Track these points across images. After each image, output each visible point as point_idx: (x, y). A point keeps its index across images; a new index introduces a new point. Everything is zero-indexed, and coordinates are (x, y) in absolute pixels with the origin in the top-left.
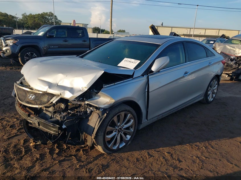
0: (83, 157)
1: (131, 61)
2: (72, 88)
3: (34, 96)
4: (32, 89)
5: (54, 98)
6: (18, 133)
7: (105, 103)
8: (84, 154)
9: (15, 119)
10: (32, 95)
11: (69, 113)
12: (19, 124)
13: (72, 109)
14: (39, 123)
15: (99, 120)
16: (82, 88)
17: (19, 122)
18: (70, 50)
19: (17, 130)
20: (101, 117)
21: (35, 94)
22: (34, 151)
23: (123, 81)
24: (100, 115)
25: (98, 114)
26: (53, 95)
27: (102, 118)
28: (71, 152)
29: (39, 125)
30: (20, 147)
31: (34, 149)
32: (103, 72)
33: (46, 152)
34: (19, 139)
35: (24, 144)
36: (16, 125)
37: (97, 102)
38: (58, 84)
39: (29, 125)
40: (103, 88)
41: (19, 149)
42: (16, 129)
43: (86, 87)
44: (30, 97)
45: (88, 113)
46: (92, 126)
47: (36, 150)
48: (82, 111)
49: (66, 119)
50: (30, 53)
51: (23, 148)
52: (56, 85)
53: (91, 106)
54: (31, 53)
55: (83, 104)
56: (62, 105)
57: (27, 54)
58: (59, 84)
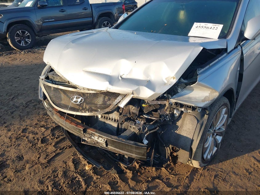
0: (171, 178)
1: (207, 26)
2: (149, 81)
3: (81, 98)
4: (74, 87)
5: (119, 98)
6: (57, 150)
7: (203, 98)
8: (170, 173)
9: (43, 128)
10: (76, 96)
11: (149, 121)
12: (51, 135)
13: (149, 114)
14: (106, 142)
15: (199, 126)
16: (166, 79)
17: (51, 133)
18: (69, 22)
19: (54, 146)
20: (201, 122)
21: (83, 95)
22: (97, 178)
23: (217, 60)
24: (199, 119)
25: (195, 116)
26: (116, 95)
27: (203, 122)
28: (149, 171)
29: (107, 145)
30: (73, 175)
31: (96, 177)
32: (202, 48)
33: (115, 177)
34: (63, 161)
35: (76, 168)
36: (48, 137)
37: (189, 98)
38: (122, 77)
39: (83, 143)
40: (198, 75)
41: (73, 179)
42: (51, 144)
43: (175, 77)
44: (75, 100)
45: (176, 116)
46: (189, 136)
47: (99, 177)
48: (167, 115)
49: (148, 131)
50: (20, 31)
51: (78, 175)
52: (120, 78)
53: (182, 106)
54: (22, 32)
55: (167, 103)
56: (132, 108)
57: (18, 33)
58: (124, 77)
